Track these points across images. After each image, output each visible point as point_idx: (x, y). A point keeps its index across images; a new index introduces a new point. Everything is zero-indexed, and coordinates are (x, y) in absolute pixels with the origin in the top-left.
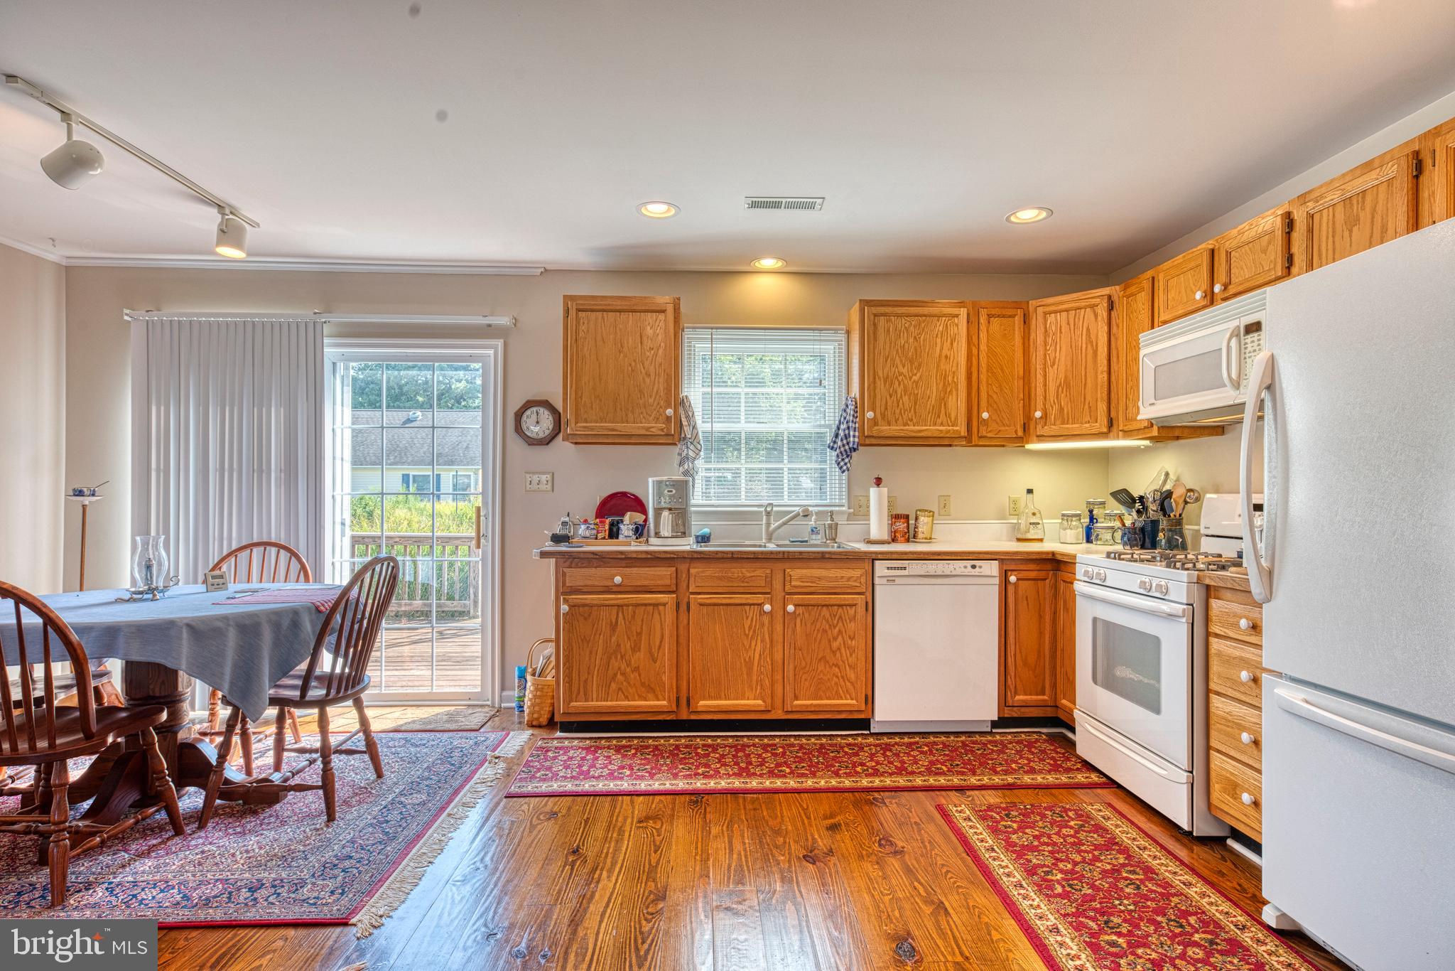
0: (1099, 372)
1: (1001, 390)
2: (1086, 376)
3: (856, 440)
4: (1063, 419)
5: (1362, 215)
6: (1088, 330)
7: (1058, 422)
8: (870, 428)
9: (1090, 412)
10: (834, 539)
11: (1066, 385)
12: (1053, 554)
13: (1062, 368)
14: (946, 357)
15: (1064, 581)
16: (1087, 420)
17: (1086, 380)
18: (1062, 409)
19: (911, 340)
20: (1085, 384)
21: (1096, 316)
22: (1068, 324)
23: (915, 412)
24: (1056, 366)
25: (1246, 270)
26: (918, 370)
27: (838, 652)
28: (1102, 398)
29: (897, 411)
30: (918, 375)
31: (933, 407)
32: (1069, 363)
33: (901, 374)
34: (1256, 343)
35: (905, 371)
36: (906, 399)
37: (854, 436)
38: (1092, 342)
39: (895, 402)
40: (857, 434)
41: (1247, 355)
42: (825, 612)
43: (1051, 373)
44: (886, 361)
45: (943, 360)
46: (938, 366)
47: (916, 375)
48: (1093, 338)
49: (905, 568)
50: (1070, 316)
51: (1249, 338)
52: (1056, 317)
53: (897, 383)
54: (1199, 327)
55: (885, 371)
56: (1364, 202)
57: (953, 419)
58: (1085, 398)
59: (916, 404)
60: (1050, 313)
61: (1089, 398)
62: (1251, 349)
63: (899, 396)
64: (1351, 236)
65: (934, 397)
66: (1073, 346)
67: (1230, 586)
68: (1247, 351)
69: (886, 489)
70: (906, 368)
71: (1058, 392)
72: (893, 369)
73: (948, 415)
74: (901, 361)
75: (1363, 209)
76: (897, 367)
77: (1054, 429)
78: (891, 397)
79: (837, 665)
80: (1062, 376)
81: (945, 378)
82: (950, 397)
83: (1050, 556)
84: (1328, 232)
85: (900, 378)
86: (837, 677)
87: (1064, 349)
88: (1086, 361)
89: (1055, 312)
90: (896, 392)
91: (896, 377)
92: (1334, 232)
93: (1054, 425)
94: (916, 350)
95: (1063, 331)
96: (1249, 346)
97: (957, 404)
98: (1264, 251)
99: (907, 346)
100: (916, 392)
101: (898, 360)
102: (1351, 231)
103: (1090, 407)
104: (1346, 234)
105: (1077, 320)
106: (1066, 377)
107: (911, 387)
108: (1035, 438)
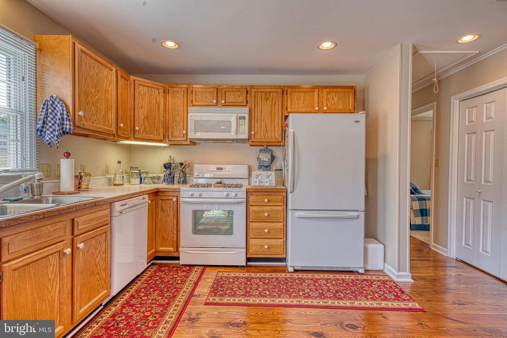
0: (160, 116)
1: (124, 114)
2: (155, 116)
3: (72, 128)
4: (146, 132)
5: (269, 98)
6: (156, 98)
7: (144, 133)
8: (79, 122)
9: (157, 131)
10: (41, 195)
11: (147, 118)
12: (158, 189)
13: (146, 110)
14: (108, 90)
15: (161, 200)
16: (156, 134)
17: (155, 118)
18: (145, 128)
19: (95, 75)
20: (155, 120)
21: (159, 93)
22: (148, 92)
23: (97, 117)
24: (143, 109)
25: (232, 100)
26: (98, 93)
27: (98, 265)
28: (162, 126)
29: (90, 114)
30: (98, 96)
31: (103, 116)
32: (149, 109)
33: (91, 93)
34: (243, 122)
35: (92, 91)
36: (93, 108)
37: (70, 125)
38: (157, 103)
39: (89, 108)
40: (71, 124)
41: (240, 125)
42: (93, 242)
43: (141, 111)
44: (85, 82)
45: (107, 92)
46: (105, 94)
47: (97, 95)
48: (158, 102)
49: (126, 204)
50: (149, 89)
51: (241, 121)
52: (143, 88)
53: (90, 97)
54: (219, 112)
55: (85, 87)
56: (270, 95)
57: (110, 125)
58: (155, 125)
59: (97, 112)
60: (141, 85)
61: (156, 125)
62: (242, 124)
63: (90, 105)
64: (266, 102)
65: (104, 110)
66: (150, 102)
67: (260, 191)
68: (240, 124)
69: (74, 160)
70: (93, 90)
71: (144, 120)
72: (88, 88)
73: (108, 122)
74: (91, 85)
75: (270, 97)
76: (90, 88)
77: (143, 136)
78: (87, 105)
79: (98, 273)
80: (145, 114)
81: (107, 102)
82: (109, 112)
83: (157, 190)
84: (260, 99)
85: (91, 95)
86: (98, 281)
87: (146, 102)
88: (155, 111)
89: (143, 85)
90: (89, 102)
91: (89, 94)
92: (262, 98)
93: (142, 134)
94: (97, 81)
95: (146, 94)
96: (241, 123)
97: (112, 116)
98: (239, 96)
99: (93, 76)
100: (97, 105)
101: (90, 84)
102: (266, 101)
103: (157, 129)
104: (265, 101)
105: (152, 92)
106: (147, 115)
107: (95, 101)
108: (133, 139)
